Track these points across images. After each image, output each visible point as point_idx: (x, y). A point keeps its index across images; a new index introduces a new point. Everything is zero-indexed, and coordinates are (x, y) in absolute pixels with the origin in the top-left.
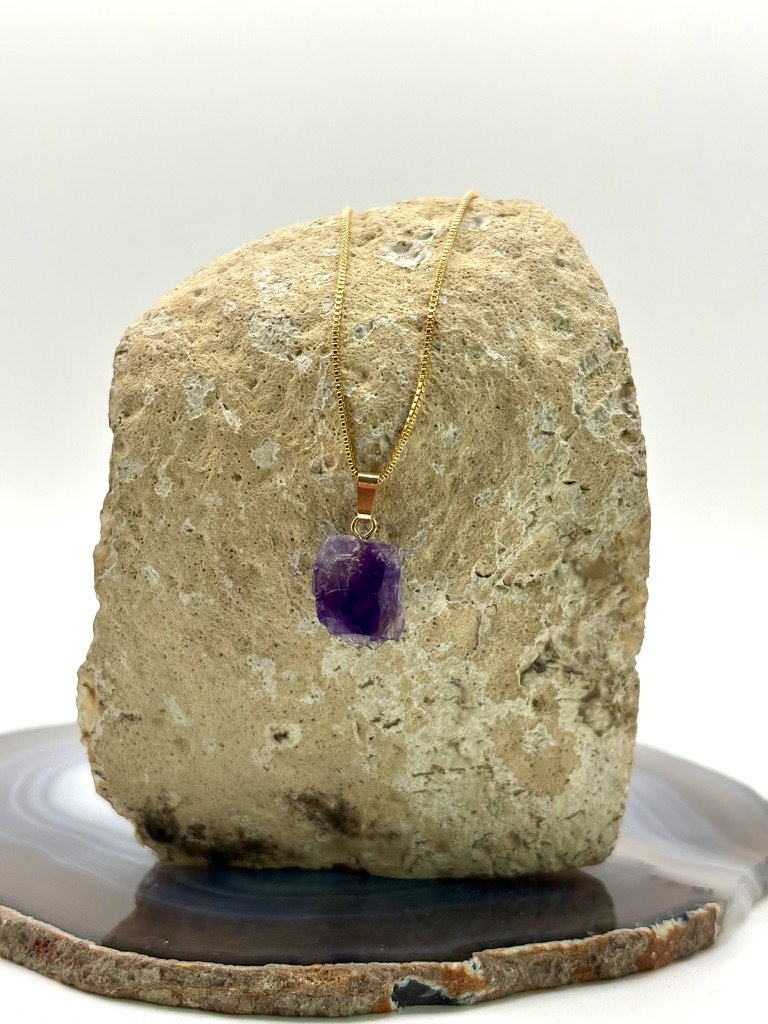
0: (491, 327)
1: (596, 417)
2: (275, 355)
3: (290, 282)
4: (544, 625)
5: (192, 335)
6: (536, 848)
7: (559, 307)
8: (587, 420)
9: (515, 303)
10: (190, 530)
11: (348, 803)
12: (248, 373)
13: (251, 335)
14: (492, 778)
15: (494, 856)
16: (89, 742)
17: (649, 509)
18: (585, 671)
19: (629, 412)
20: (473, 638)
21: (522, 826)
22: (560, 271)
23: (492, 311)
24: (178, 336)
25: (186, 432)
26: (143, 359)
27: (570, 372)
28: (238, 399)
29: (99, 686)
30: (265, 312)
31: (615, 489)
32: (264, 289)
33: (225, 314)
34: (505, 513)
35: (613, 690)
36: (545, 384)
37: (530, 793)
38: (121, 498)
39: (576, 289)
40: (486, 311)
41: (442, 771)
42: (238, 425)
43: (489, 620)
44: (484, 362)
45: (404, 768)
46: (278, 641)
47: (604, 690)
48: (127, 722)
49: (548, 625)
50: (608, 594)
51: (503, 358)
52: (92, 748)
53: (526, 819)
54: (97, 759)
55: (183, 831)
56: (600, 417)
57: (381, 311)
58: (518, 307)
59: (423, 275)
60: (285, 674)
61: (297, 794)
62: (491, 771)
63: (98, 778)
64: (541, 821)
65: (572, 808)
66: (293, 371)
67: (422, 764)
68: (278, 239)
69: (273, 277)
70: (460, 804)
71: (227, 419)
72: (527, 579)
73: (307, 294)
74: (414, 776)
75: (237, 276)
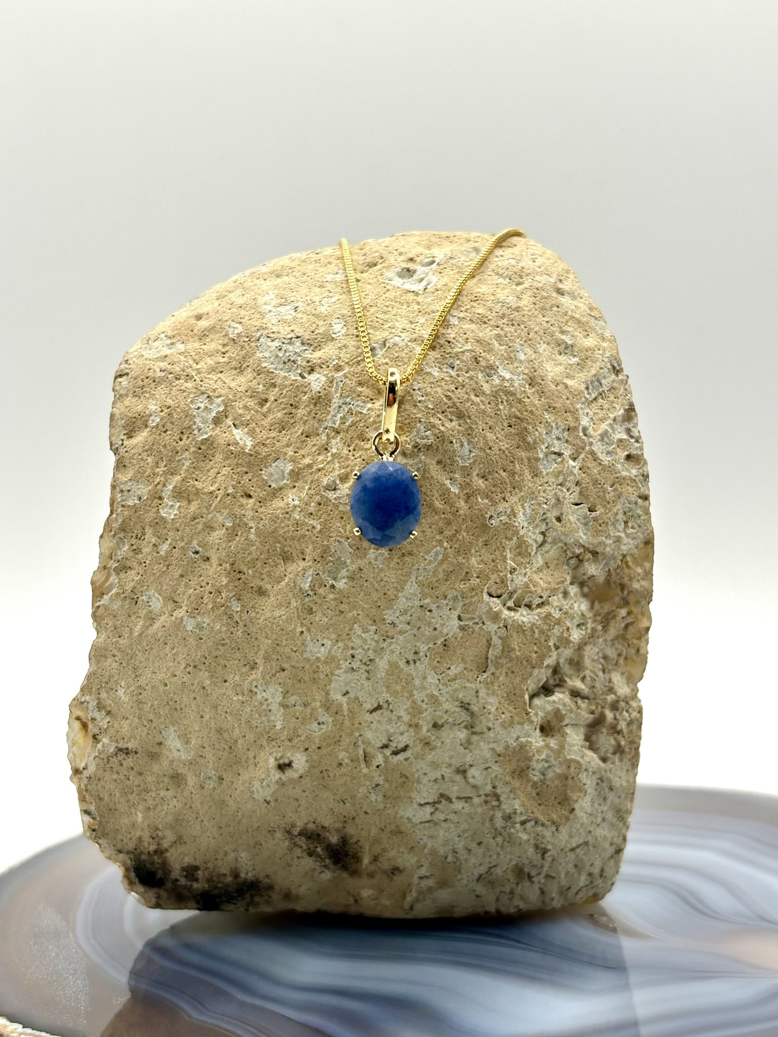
0: (502, 348)
1: (602, 440)
2: (287, 374)
3: (296, 305)
4: (553, 649)
5: (197, 357)
6: (539, 883)
7: (563, 332)
8: (594, 442)
9: (522, 326)
10: (197, 552)
11: (352, 836)
12: (258, 393)
13: (261, 355)
14: (499, 806)
15: (498, 890)
16: (80, 779)
17: (652, 532)
18: (592, 696)
19: (632, 437)
20: (483, 661)
21: (528, 858)
22: (560, 298)
23: (502, 333)
24: (182, 358)
25: (194, 452)
26: (147, 380)
27: (576, 395)
28: (248, 418)
29: (93, 719)
30: (273, 333)
31: (621, 512)
32: (270, 311)
33: (231, 336)
34: (517, 532)
35: (617, 715)
36: (554, 405)
37: (536, 823)
38: (123, 521)
39: (577, 316)
40: (497, 332)
41: (449, 800)
42: (249, 443)
43: (500, 641)
44: (497, 381)
45: (410, 798)
46: (285, 666)
47: (609, 715)
48: (121, 756)
49: (557, 648)
50: (614, 617)
51: (515, 378)
52: (83, 786)
53: (531, 851)
54: (88, 797)
55: (176, 873)
56: (606, 439)
57: (393, 331)
58: (525, 330)
59: (433, 298)
60: (292, 700)
61: (298, 829)
62: (498, 800)
63: (87, 818)
64: (547, 852)
65: (577, 839)
66: (306, 389)
67: (427, 793)
68: (276, 268)
69: (279, 301)
70: (466, 835)
71: (238, 438)
72: (537, 601)
73: (317, 316)
74: (421, 805)
75: (240, 301)
